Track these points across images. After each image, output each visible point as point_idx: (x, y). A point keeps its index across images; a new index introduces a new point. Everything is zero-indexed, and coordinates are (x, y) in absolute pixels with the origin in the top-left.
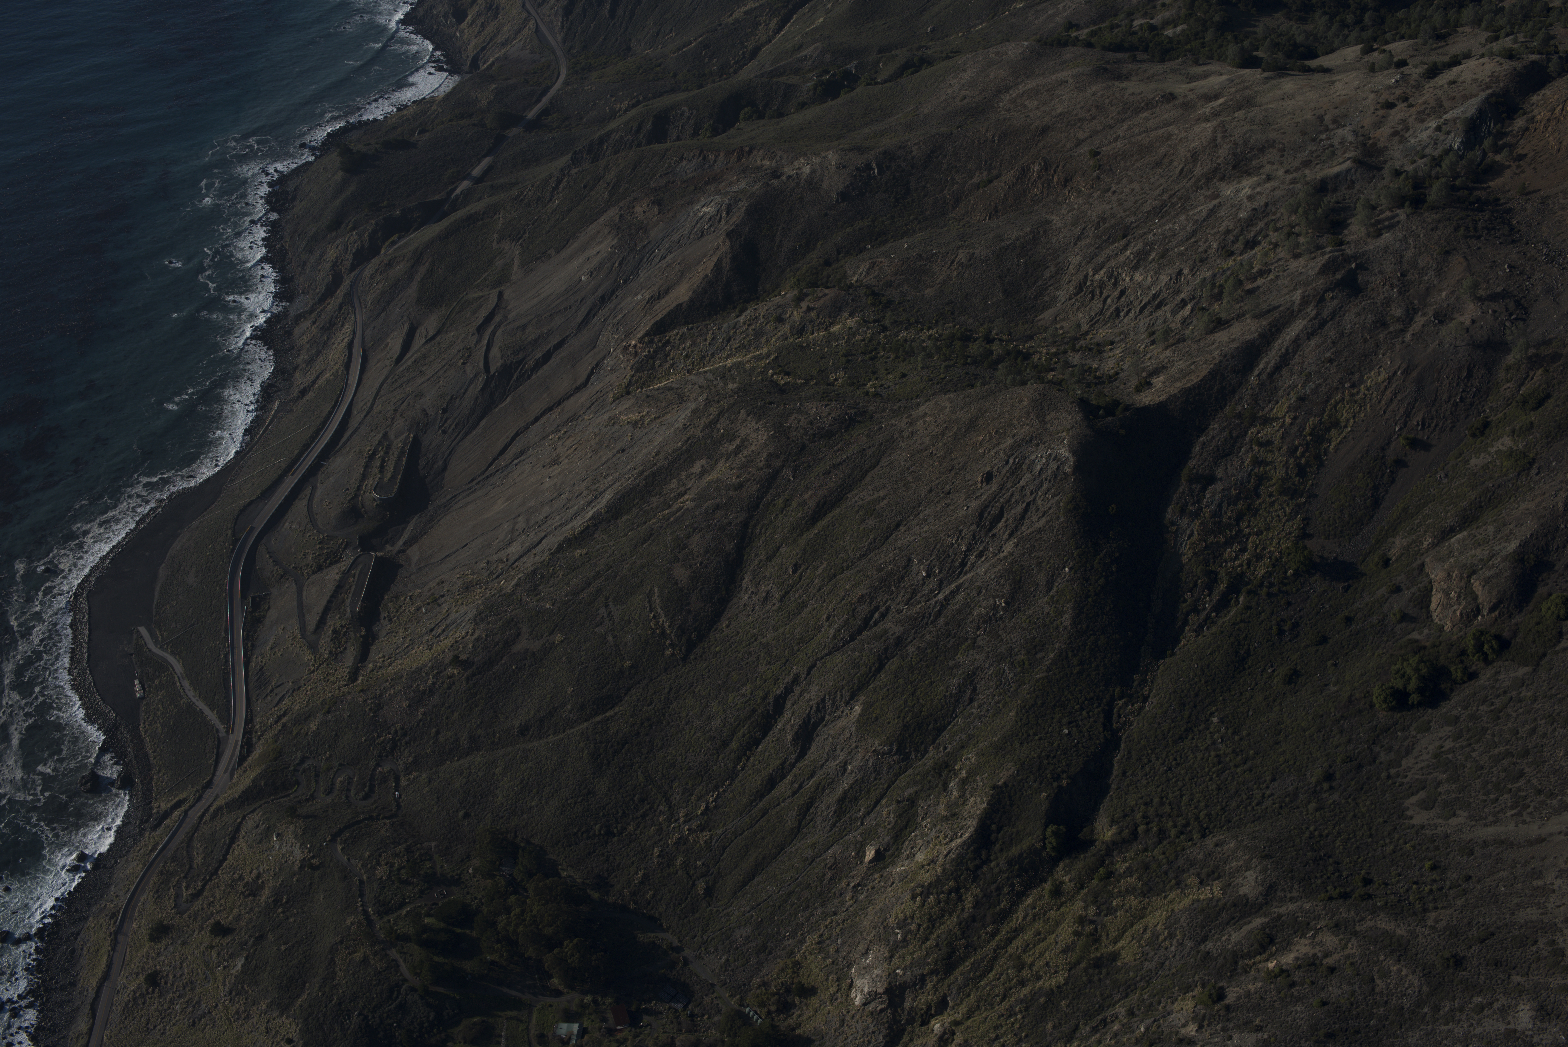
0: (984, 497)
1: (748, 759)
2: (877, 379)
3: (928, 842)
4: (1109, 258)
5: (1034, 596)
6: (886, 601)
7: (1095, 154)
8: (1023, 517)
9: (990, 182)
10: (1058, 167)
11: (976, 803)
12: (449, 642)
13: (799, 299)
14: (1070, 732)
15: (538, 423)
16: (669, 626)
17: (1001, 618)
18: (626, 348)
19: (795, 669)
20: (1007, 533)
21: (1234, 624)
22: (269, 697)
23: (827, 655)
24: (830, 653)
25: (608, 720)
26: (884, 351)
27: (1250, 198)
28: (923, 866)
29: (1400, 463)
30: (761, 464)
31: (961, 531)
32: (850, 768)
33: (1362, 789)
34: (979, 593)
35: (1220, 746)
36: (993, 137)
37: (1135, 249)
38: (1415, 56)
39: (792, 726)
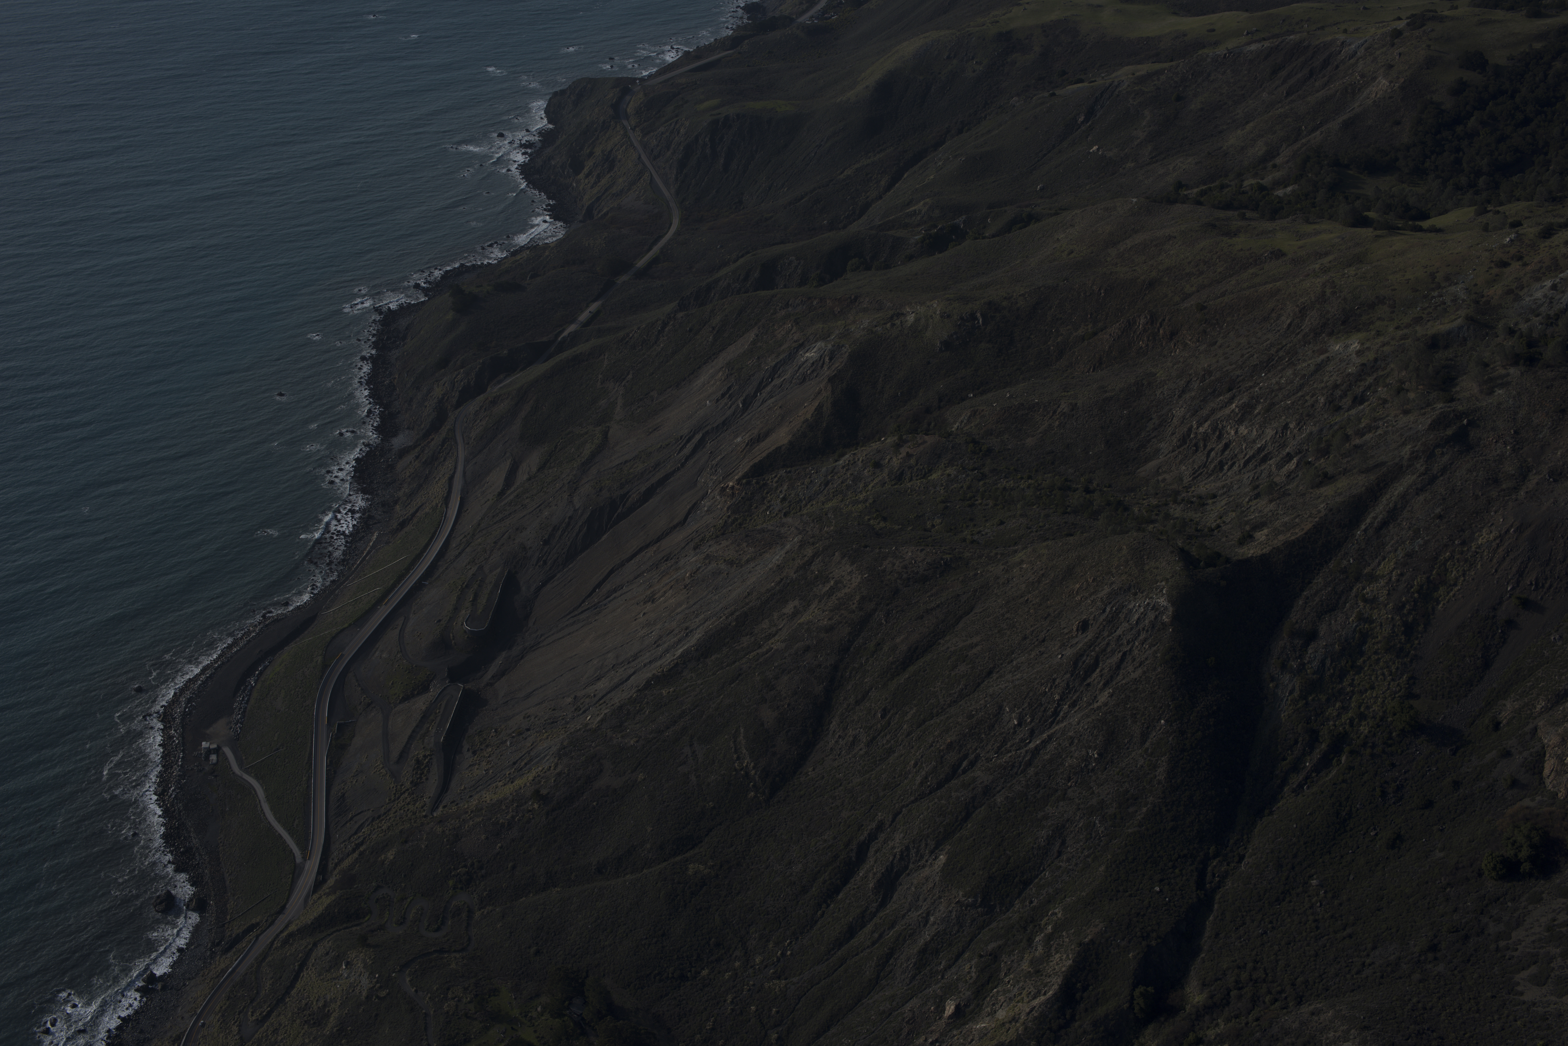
0: (1080, 646)
1: (828, 906)
2: (974, 526)
3: (1011, 999)
4: (1213, 411)
5: (1128, 748)
6: (976, 749)
7: (1202, 308)
8: (1118, 667)
9: (1095, 334)
10: (1164, 320)
11: (1061, 960)
12: (530, 776)
13: (898, 446)
14: (1161, 891)
15: (633, 561)
16: (754, 768)
17: (1093, 770)
18: (723, 489)
19: (880, 816)
20: (1102, 683)
21: (1334, 784)
22: (348, 824)
23: (913, 802)
24: (916, 800)
25: (686, 860)
26: (982, 498)
27: (1359, 353)
28: (1003, 1024)
29: (1510, 623)
30: (854, 607)
31: (1054, 680)
32: (932, 919)
33: (1469, 960)
34: (1071, 744)
35: (1319, 910)
36: (1100, 290)
37: (1241, 402)
38: (1530, 217)
39: (875, 874)
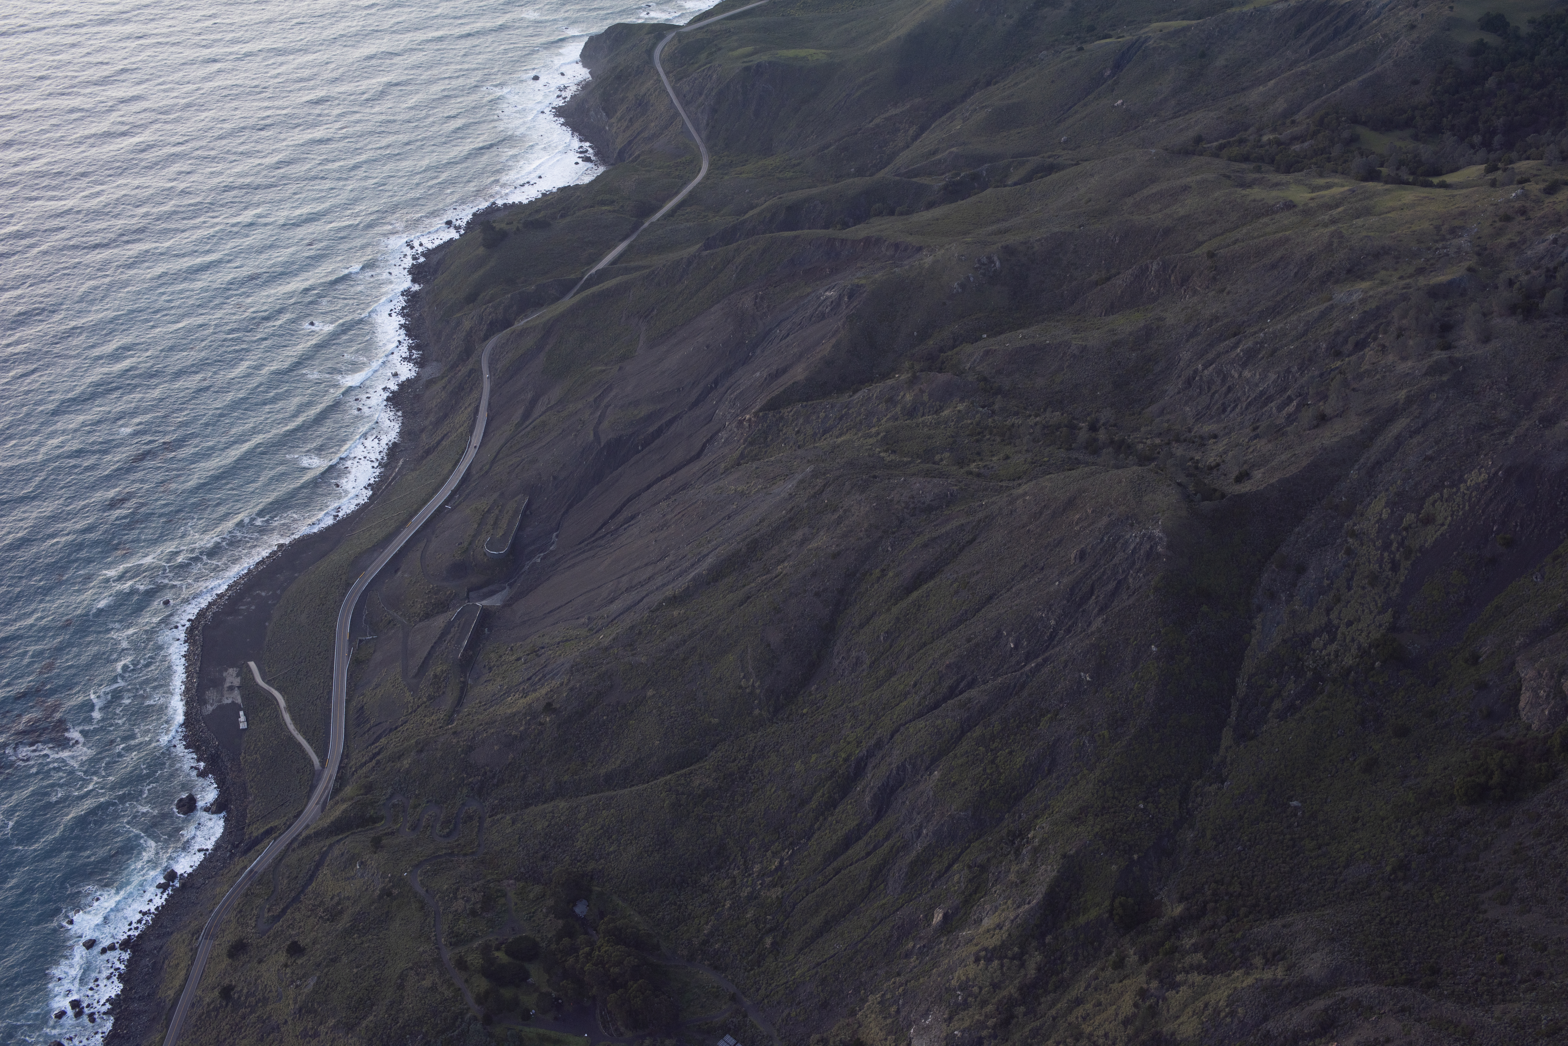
0: (1077, 574)
1: (826, 818)
2: (981, 460)
3: (996, 908)
4: (1219, 355)
5: (1119, 672)
6: (973, 671)
7: (1211, 255)
8: (1113, 594)
9: (1108, 279)
10: (1175, 267)
11: (1046, 871)
12: (543, 691)
13: (911, 383)
14: (1145, 807)
15: (650, 490)
16: (759, 686)
17: (1085, 692)
18: (741, 422)
19: (879, 734)
20: (1097, 609)
21: (1317, 711)
22: (366, 736)
23: (910, 720)
24: (914, 719)
25: (691, 773)
26: (991, 434)
27: (1362, 301)
28: (989, 931)
29: (1496, 563)
30: (861, 535)
31: (1051, 606)
32: (924, 832)
33: (1437, 880)
34: (1065, 667)
35: (1296, 829)
36: (1115, 237)
37: (1245, 347)
38: (1537, 175)
39: (872, 788)
